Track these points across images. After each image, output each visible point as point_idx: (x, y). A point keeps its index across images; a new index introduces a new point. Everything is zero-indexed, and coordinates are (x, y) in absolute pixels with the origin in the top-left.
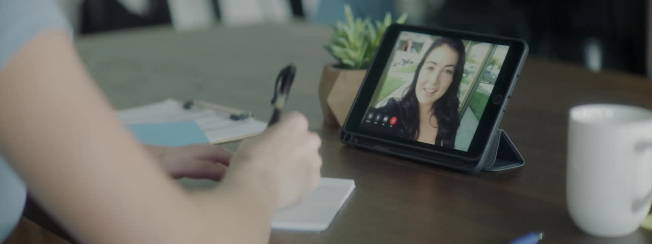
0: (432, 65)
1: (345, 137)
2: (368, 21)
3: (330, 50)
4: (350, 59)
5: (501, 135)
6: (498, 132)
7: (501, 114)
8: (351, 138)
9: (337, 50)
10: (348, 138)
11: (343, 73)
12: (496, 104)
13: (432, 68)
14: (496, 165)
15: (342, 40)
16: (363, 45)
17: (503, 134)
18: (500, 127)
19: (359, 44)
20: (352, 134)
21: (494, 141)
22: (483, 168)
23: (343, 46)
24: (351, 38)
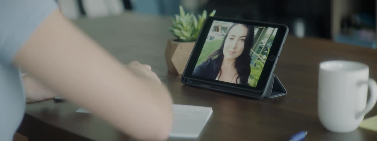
0: (232, 37)
1: (184, 80)
2: (193, 15)
3: (173, 31)
4: (184, 36)
5: (275, 78)
6: (273, 76)
7: (274, 66)
8: (188, 80)
9: (177, 31)
10: (187, 80)
11: (180, 44)
12: (272, 61)
13: (232, 39)
14: (272, 94)
15: (180, 26)
16: (191, 28)
17: (275, 77)
18: (274, 73)
19: (189, 28)
20: (189, 79)
21: (271, 82)
22: (265, 96)
23: (180, 29)
24: (185, 25)
